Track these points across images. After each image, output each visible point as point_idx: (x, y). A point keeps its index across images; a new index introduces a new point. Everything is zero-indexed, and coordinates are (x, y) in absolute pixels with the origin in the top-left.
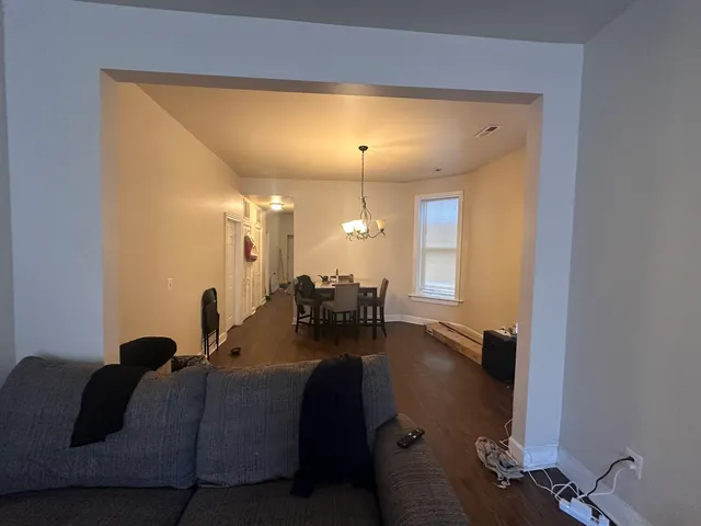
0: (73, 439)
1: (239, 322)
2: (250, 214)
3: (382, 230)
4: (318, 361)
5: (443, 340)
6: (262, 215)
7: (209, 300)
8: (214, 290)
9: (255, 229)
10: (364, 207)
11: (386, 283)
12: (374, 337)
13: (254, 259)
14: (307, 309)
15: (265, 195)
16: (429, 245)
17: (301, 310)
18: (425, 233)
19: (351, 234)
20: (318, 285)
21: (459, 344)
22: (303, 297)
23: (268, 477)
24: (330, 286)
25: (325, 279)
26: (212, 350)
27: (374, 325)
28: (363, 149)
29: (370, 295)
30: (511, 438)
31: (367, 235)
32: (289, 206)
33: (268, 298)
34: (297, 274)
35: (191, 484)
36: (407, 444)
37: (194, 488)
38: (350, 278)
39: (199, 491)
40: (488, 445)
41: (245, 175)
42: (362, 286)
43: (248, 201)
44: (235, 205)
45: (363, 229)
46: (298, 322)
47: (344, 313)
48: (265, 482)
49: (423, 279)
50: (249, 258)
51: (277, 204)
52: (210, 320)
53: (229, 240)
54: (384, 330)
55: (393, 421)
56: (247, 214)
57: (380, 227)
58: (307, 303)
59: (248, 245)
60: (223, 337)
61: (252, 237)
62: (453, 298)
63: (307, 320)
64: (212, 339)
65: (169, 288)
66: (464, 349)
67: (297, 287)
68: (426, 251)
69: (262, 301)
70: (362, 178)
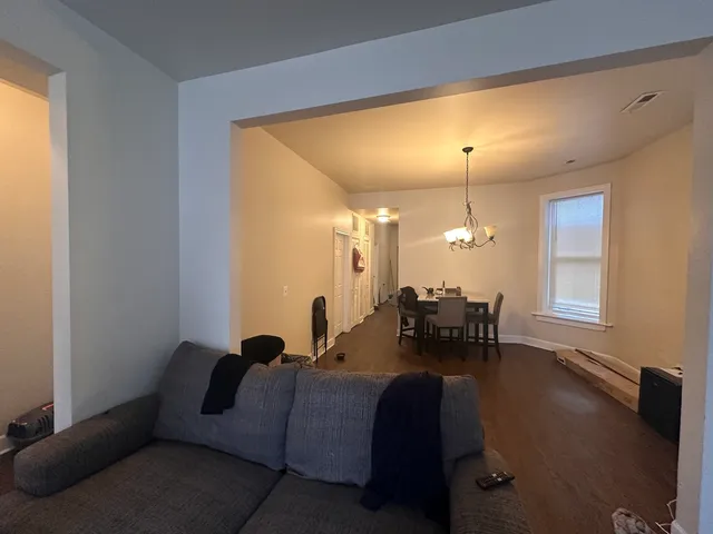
0: (203, 408)
1: (347, 330)
2: (358, 227)
3: (492, 238)
4: (396, 374)
5: (581, 373)
6: (371, 227)
7: (319, 307)
8: (323, 298)
9: (363, 242)
10: (470, 213)
11: (500, 298)
12: (486, 358)
13: (361, 270)
14: (412, 322)
15: (372, 209)
16: (560, 254)
17: (404, 321)
18: (555, 238)
19: (454, 243)
20: (422, 297)
21: (603, 381)
22: (406, 309)
23: (341, 480)
24: (434, 299)
25: (430, 291)
26: (321, 352)
27: (486, 345)
28: (468, 150)
29: (481, 310)
30: (673, 522)
31: (472, 244)
32: (395, 217)
33: (376, 308)
34: (402, 284)
35: (281, 468)
36: (489, 486)
37: (283, 472)
38: (458, 291)
39: (285, 476)
40: (632, 521)
41: (354, 192)
42: (469, 300)
43: (355, 214)
44: (344, 220)
45: (467, 237)
46: (401, 334)
47: (451, 329)
48: (339, 484)
49: (553, 295)
50: (357, 269)
51: (383, 216)
52: (319, 325)
53: (338, 252)
54: (498, 352)
55: (478, 454)
56: (355, 227)
57: (489, 234)
58: (411, 316)
59: (356, 257)
60: (331, 342)
61: (360, 248)
62: (597, 321)
63: (411, 333)
64: (320, 342)
65: (285, 294)
66: (611, 388)
67: (400, 298)
68: (555, 261)
69: (371, 311)
70: (466, 182)
